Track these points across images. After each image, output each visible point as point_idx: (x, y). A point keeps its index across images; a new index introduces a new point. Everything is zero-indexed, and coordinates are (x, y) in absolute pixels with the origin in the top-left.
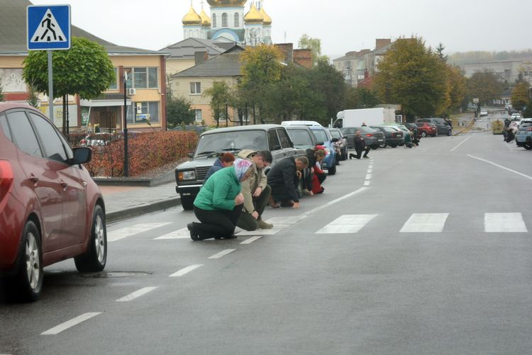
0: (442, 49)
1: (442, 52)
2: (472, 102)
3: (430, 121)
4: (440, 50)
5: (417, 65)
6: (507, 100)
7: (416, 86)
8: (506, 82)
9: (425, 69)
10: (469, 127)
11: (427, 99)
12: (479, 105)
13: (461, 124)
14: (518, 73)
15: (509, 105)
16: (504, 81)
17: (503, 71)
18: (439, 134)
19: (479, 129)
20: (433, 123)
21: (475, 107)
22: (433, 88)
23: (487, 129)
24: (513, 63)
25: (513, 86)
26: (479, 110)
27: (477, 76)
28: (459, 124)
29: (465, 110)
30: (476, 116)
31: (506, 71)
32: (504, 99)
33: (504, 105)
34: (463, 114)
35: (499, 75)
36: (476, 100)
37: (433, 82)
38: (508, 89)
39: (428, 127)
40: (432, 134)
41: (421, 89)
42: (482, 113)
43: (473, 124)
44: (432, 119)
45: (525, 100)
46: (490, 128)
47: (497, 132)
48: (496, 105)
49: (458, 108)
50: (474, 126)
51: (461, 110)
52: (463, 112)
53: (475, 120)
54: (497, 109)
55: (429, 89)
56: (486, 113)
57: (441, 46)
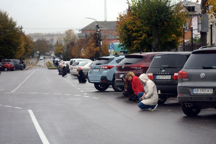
0: (22, 28)
1: (22, 30)
2: (36, 53)
3: (10, 61)
4: (21, 28)
5: (3, 28)
6: (52, 53)
7: (3, 40)
8: (51, 44)
9: (8, 30)
10: (35, 65)
11: (9, 49)
12: (40, 54)
13: (30, 63)
14: (56, 41)
15: (53, 55)
16: (50, 44)
17: (50, 40)
18: (16, 69)
19: (40, 66)
20: (12, 63)
21: (38, 55)
22: (13, 42)
23: (44, 66)
24: (54, 36)
25: (54, 46)
26: (39, 57)
27: (38, 41)
28: (29, 63)
29: (33, 57)
30: (38, 60)
31: (51, 39)
32: (51, 52)
33: (50, 55)
34: (32, 59)
35: (48, 41)
36: (38, 52)
37: (13, 38)
38: (52, 48)
39: (9, 65)
40: (11, 69)
41: (6, 43)
42: (41, 58)
43: (37, 63)
44: (11, 60)
45: (61, 52)
46: (45, 65)
47: (50, 67)
48: (47, 55)
49: (30, 56)
50: (37, 64)
51: (31, 57)
52: (32, 58)
53: (37, 62)
54: (48, 57)
55: (11, 42)
56: (42, 58)
57: (21, 27)
